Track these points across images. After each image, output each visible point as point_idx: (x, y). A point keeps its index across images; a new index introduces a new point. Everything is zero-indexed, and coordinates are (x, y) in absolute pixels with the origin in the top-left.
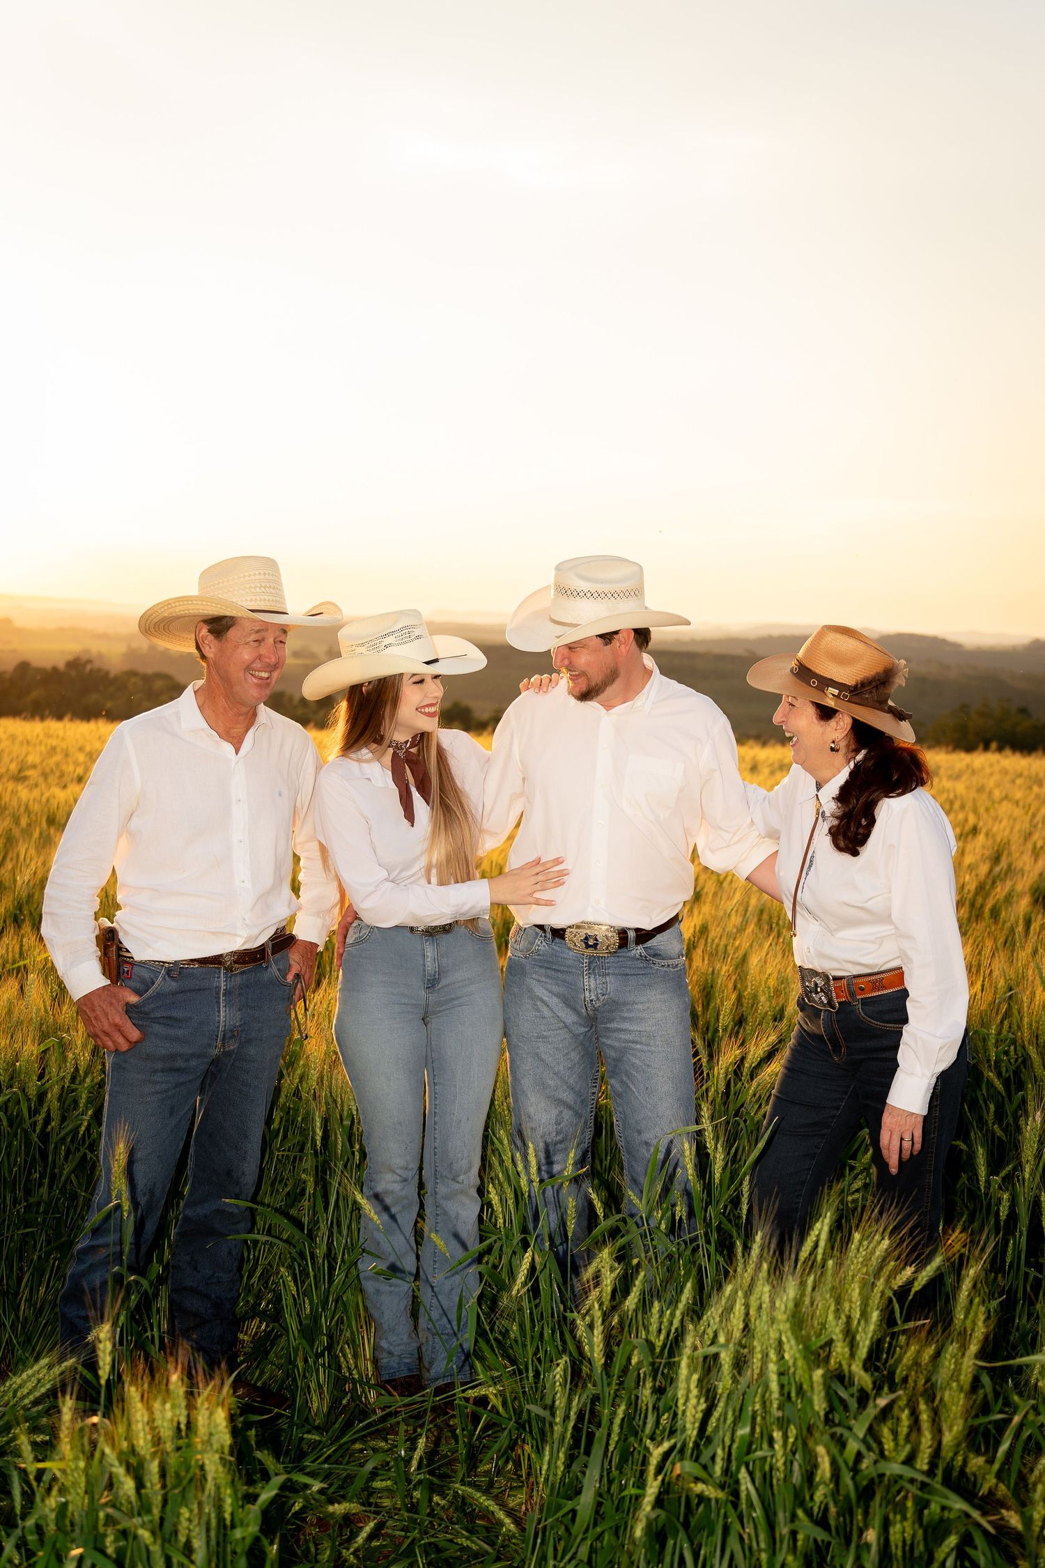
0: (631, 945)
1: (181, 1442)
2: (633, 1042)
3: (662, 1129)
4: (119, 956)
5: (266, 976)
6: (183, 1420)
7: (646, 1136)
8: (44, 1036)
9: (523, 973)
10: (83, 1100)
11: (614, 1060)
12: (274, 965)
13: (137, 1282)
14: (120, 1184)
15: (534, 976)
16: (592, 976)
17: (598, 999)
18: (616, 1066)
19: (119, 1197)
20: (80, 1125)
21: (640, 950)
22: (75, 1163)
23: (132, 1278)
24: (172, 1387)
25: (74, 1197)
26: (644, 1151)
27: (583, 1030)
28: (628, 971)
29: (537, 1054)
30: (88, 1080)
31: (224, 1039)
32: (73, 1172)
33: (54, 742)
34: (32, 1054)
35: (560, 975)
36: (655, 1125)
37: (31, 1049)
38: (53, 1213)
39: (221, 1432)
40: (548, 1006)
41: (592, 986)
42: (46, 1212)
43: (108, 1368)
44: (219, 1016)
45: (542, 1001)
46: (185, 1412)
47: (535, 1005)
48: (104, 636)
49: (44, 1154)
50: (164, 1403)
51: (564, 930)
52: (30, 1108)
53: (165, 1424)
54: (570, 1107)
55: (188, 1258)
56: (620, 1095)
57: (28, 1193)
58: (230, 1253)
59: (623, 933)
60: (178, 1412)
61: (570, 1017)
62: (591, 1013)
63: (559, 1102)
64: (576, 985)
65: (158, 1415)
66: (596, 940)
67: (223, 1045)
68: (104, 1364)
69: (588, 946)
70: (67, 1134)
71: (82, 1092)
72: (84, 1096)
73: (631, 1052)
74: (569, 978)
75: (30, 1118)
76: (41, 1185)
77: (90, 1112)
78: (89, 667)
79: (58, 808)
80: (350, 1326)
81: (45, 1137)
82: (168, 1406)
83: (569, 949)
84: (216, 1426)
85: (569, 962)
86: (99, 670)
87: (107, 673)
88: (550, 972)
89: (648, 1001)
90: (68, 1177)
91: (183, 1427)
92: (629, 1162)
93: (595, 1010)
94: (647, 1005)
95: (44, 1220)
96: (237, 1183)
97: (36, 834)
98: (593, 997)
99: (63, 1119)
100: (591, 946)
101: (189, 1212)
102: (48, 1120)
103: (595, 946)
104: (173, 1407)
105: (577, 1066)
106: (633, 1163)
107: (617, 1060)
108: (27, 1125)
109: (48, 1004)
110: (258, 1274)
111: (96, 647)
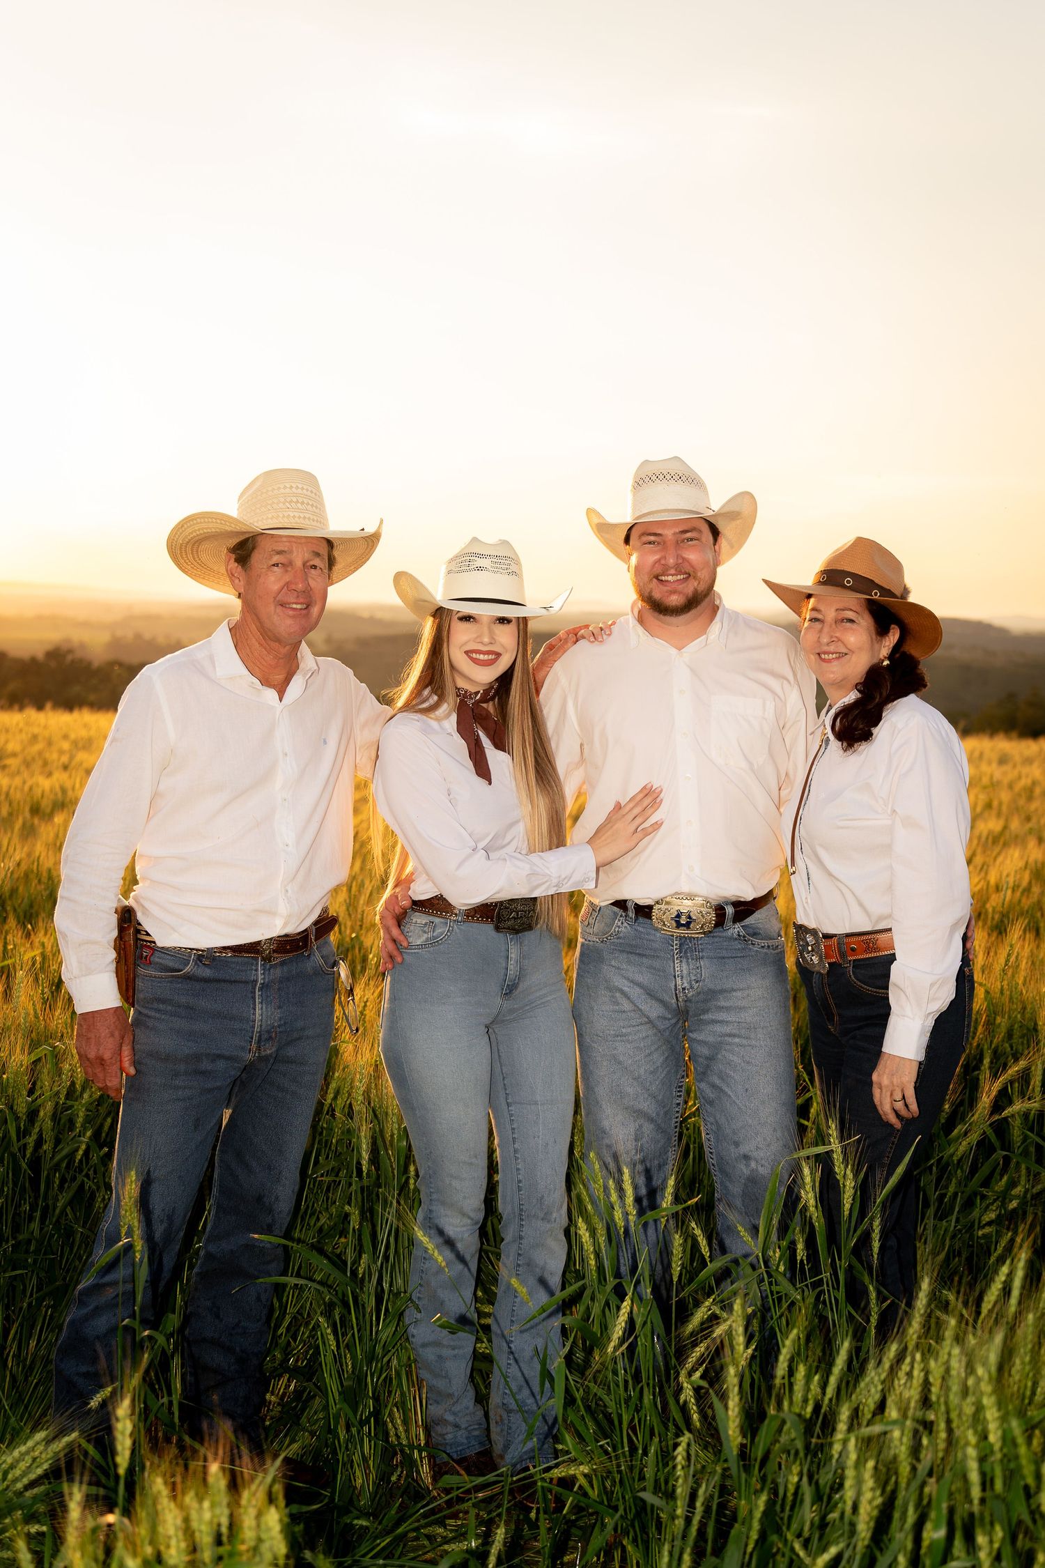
0: (728, 923)
1: (222, 1550)
2: (730, 1035)
3: (765, 1139)
4: (137, 940)
5: (309, 966)
6: (225, 1521)
7: (744, 1149)
8: (34, 1045)
9: (601, 960)
10: (80, 1120)
11: (707, 1058)
12: (317, 953)
13: (150, 1337)
14: (130, 1217)
15: (613, 963)
16: (684, 960)
17: (692, 987)
18: (708, 1066)
19: (129, 1233)
20: (77, 1150)
21: (737, 929)
22: (71, 1193)
23: (146, 1333)
24: (211, 1480)
25: (69, 1233)
26: (743, 1168)
27: (667, 1024)
28: (724, 953)
29: (614, 1057)
30: (86, 1096)
31: (259, 1041)
32: (70, 1203)
33: (36, 730)
34: (22, 1065)
35: (645, 960)
36: (757, 1134)
37: (19, 1059)
38: (45, 1254)
39: (272, 1538)
40: (629, 998)
41: (685, 972)
42: (37, 1251)
43: (127, 1454)
44: (254, 1014)
45: (622, 992)
46: (226, 1512)
47: (613, 997)
48: (86, 625)
49: (35, 1182)
50: (200, 1500)
51: (650, 907)
52: (18, 1128)
53: (204, 1528)
54: (651, 1120)
55: (208, 1303)
56: (711, 1103)
57: (16, 1229)
58: (258, 1299)
59: (720, 910)
60: (218, 1511)
61: (654, 1010)
62: (681, 1004)
63: (639, 1113)
64: (664, 971)
65: (194, 1515)
66: (689, 917)
67: (259, 1048)
68: (123, 1449)
69: (679, 925)
70: (62, 1160)
71: (78, 1110)
72: (81, 1114)
73: (728, 1047)
74: (657, 964)
75: (19, 1140)
76: (31, 1219)
77: (89, 1134)
78: (69, 658)
79: (42, 796)
80: (400, 1385)
81: (35, 1163)
82: (206, 1504)
83: (657, 929)
84: (269, 1529)
85: (656, 945)
86: (81, 661)
87: (89, 664)
88: (632, 957)
89: (749, 988)
90: (63, 1211)
91: (224, 1530)
92: (722, 1183)
93: (687, 1000)
94: (747, 992)
95: (35, 1261)
96: (270, 1211)
97: (18, 824)
98: (685, 985)
99: (58, 1141)
100: (683, 925)
101: (212, 1248)
102: (39, 1142)
103: (687, 925)
104: (213, 1506)
105: (660, 1069)
106: (728, 1184)
107: (711, 1058)
108: (15, 1149)
109: (38, 1007)
110: (286, 1324)
111: (77, 636)
